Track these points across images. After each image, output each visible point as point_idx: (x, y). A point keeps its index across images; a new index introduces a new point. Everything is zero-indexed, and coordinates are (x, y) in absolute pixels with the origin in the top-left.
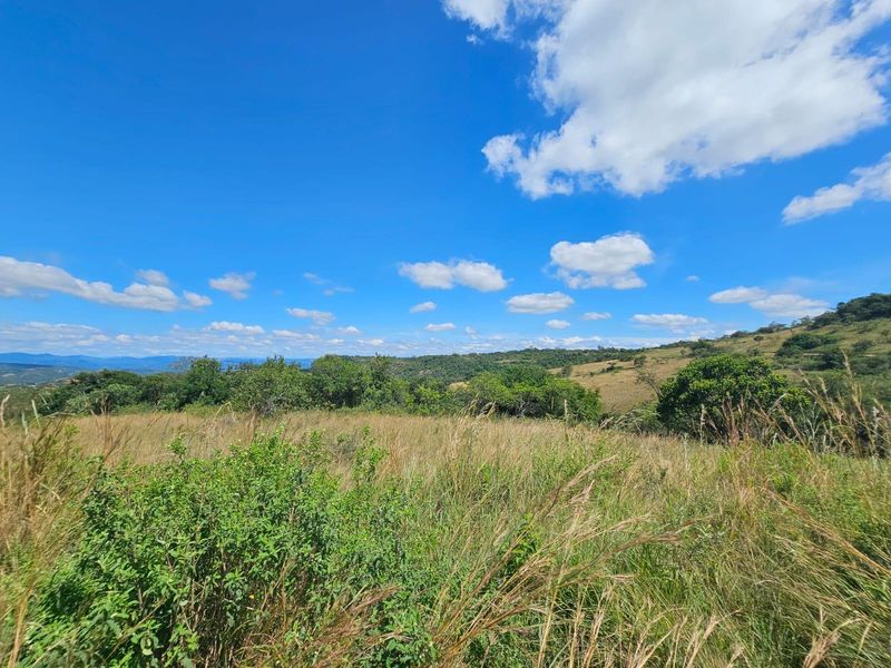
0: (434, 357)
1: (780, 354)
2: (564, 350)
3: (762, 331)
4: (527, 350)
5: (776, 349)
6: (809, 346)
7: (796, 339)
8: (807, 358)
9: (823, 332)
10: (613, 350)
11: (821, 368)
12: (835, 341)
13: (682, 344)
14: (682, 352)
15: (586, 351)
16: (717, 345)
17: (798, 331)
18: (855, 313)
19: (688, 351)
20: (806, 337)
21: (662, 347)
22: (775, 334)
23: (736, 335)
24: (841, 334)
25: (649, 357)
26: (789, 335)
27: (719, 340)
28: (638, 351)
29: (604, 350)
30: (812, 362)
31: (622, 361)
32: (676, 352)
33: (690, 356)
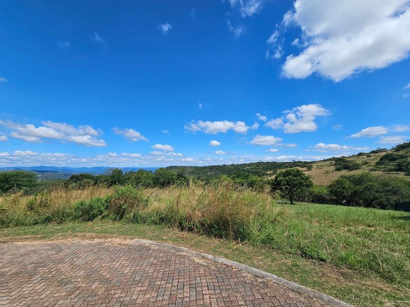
0: (215, 166)
1: (377, 164)
2: (276, 162)
3: (373, 152)
4: (259, 162)
5: (376, 161)
6: (393, 159)
7: (386, 156)
8: (392, 165)
9: (401, 153)
10: (300, 162)
11: (396, 170)
12: (406, 157)
13: (333, 159)
14: (330, 163)
15: (286, 163)
16: (348, 160)
17: (390, 152)
19: (334, 162)
20: (392, 155)
21: (324, 160)
22: (378, 154)
23: (360, 154)
25: (314, 166)
26: (384, 154)
27: (350, 157)
28: (311, 163)
29: (295, 162)
30: (393, 167)
31: (302, 167)
32: (328, 163)
33: (334, 165)
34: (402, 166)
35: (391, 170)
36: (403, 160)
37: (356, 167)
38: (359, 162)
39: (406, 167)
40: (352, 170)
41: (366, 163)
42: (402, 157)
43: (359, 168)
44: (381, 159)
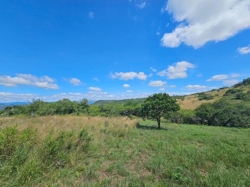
1: (224, 95)
3: (221, 89)
5: (223, 94)
6: (233, 92)
7: (229, 91)
8: (233, 96)
9: (238, 88)
10: (177, 96)
11: (237, 99)
12: (242, 91)
13: (197, 94)
14: (195, 96)
16: (206, 94)
17: (231, 88)
18: (248, 82)
19: (197, 95)
20: (232, 90)
21: (192, 95)
22: (224, 90)
23: (213, 90)
24: (244, 88)
25: (186, 98)
26: (228, 89)
27: (207, 92)
28: (184, 96)
29: (175, 96)
30: (234, 97)
31: (178, 99)
32: (194, 96)
33: (198, 97)
34: (240, 96)
35: (233, 99)
36: (240, 92)
37: (211, 98)
38: (213, 94)
39: (242, 97)
40: (209, 99)
41: (217, 95)
42: (239, 91)
43: (213, 99)
44: (226, 92)
